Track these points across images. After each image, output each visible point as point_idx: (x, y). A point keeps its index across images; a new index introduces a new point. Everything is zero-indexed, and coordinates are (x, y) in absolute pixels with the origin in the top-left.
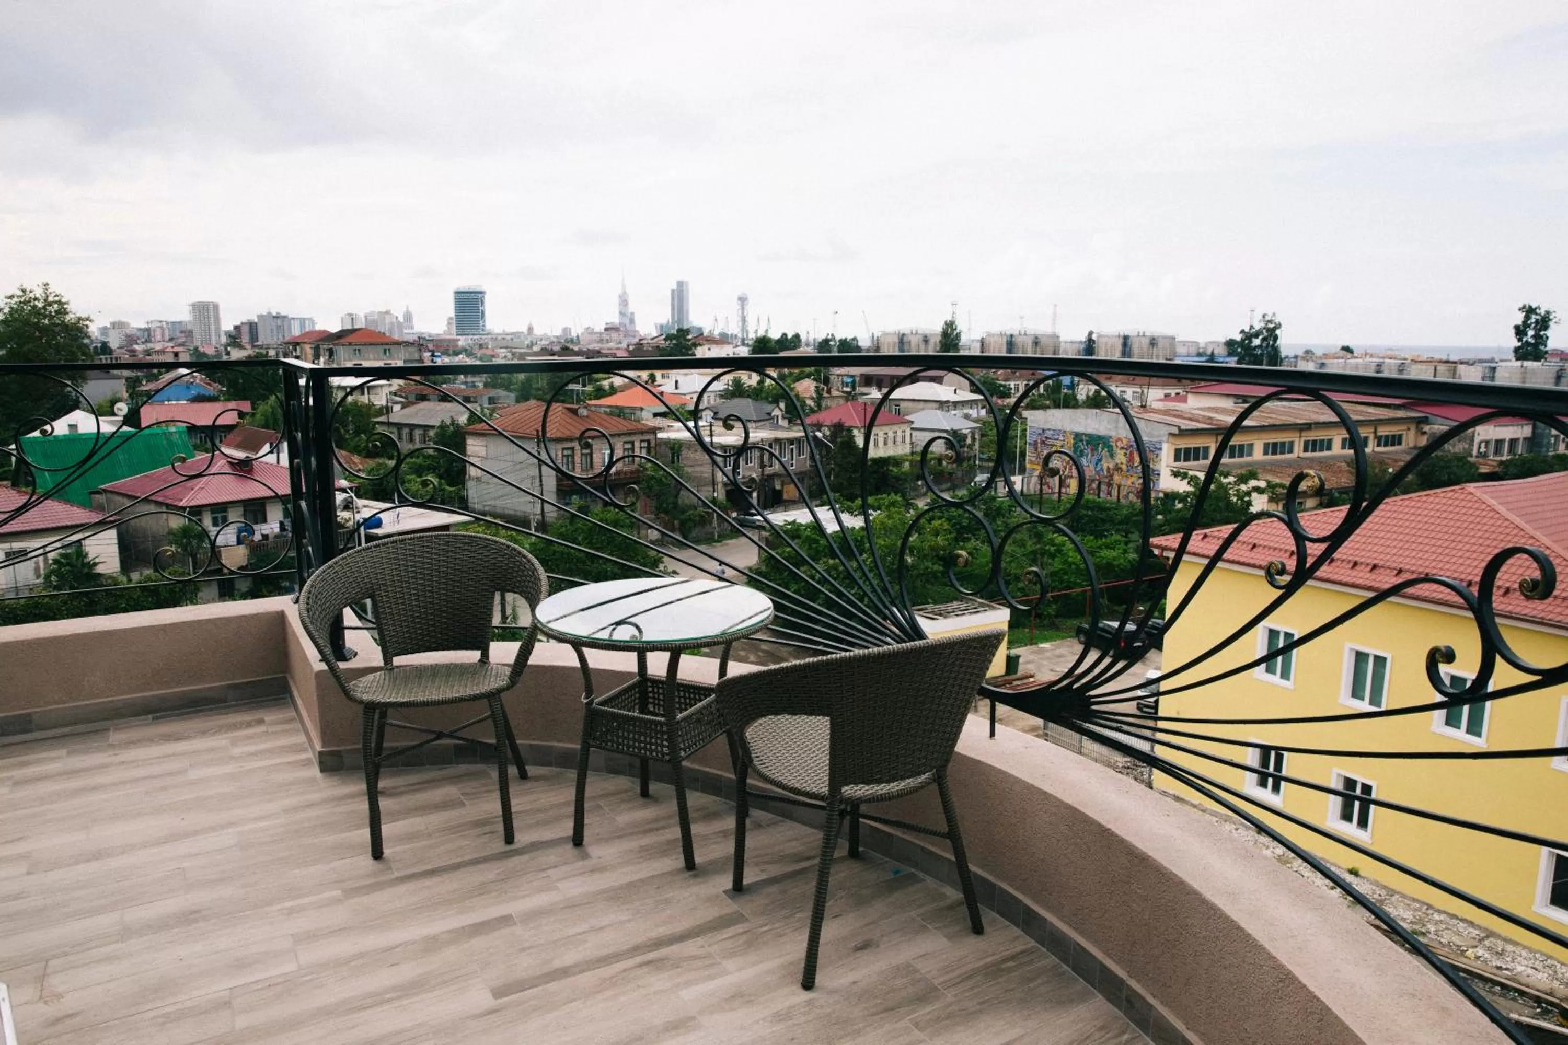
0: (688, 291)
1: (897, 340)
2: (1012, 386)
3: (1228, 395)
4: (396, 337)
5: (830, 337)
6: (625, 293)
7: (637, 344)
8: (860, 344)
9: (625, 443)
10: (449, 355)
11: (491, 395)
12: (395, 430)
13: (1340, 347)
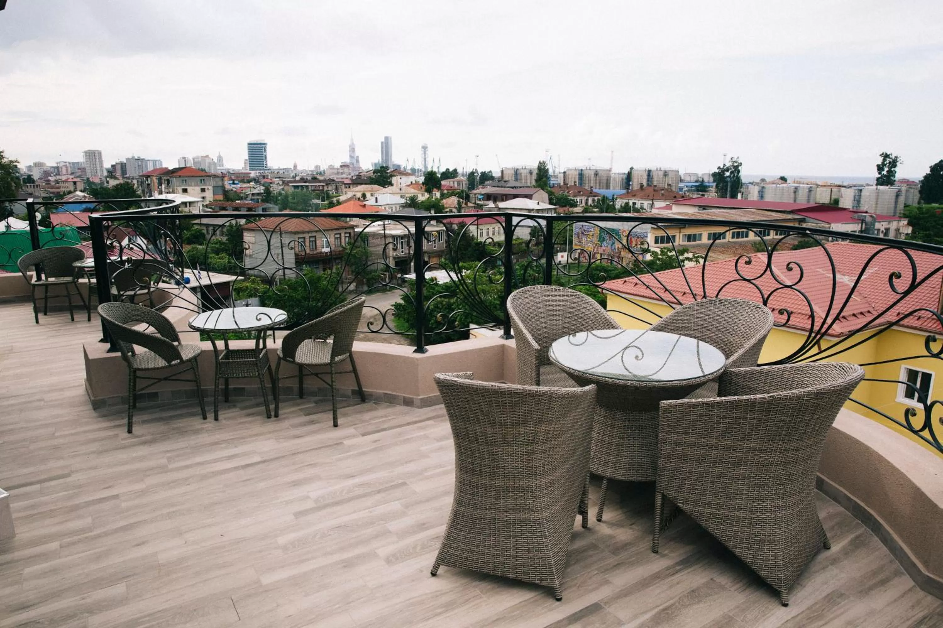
0: (391, 143)
1: (513, 173)
2: (578, 200)
3: (695, 206)
4: (213, 172)
5: (474, 171)
6: (353, 143)
7: (358, 175)
8: (493, 175)
9: (335, 234)
10: (245, 183)
11: (264, 207)
12: (205, 228)
13: (779, 177)
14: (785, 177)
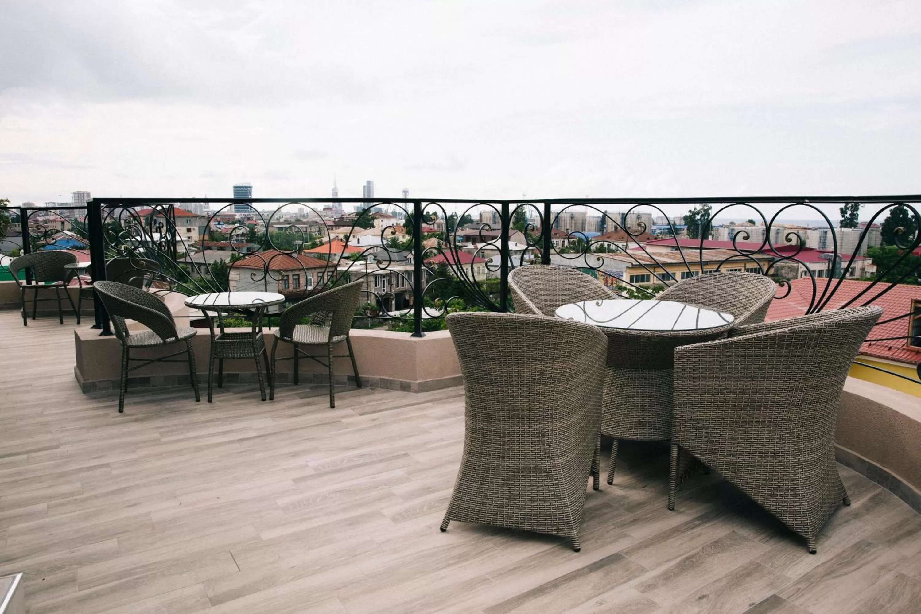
0: (373, 187)
1: (492, 216)
2: (555, 242)
3: (668, 246)
4: (199, 213)
5: (454, 214)
6: (336, 188)
7: (340, 218)
8: (472, 218)
9: (319, 273)
10: (230, 224)
11: (249, 246)
12: (190, 266)
13: (748, 220)
14: (754, 220)
